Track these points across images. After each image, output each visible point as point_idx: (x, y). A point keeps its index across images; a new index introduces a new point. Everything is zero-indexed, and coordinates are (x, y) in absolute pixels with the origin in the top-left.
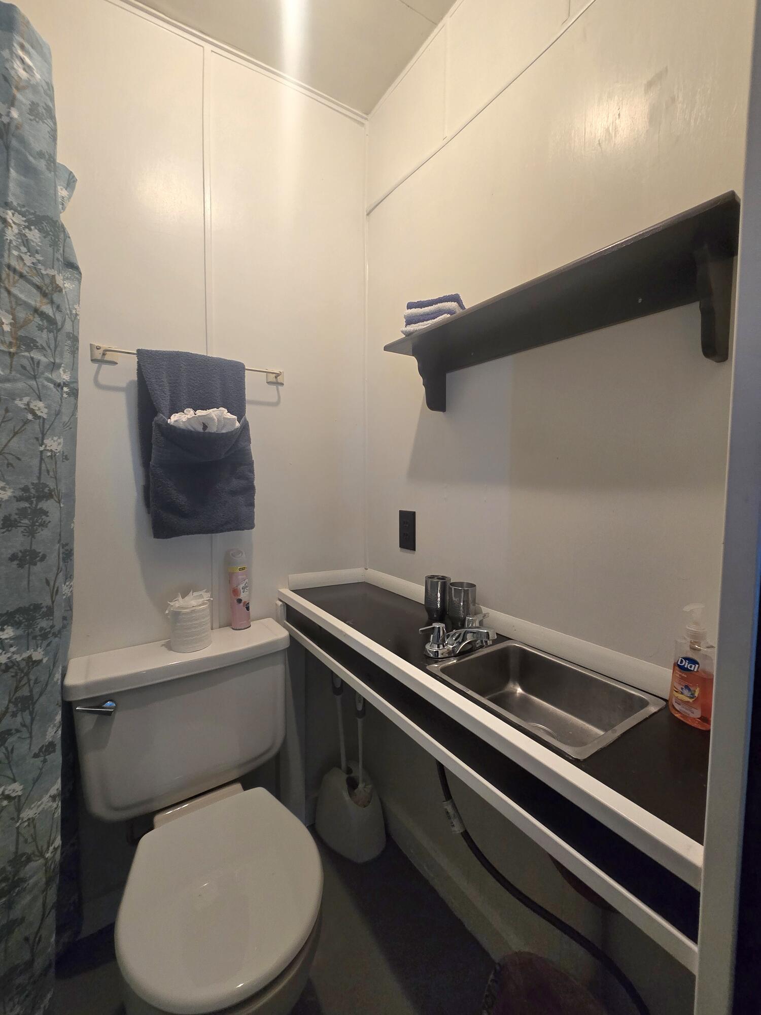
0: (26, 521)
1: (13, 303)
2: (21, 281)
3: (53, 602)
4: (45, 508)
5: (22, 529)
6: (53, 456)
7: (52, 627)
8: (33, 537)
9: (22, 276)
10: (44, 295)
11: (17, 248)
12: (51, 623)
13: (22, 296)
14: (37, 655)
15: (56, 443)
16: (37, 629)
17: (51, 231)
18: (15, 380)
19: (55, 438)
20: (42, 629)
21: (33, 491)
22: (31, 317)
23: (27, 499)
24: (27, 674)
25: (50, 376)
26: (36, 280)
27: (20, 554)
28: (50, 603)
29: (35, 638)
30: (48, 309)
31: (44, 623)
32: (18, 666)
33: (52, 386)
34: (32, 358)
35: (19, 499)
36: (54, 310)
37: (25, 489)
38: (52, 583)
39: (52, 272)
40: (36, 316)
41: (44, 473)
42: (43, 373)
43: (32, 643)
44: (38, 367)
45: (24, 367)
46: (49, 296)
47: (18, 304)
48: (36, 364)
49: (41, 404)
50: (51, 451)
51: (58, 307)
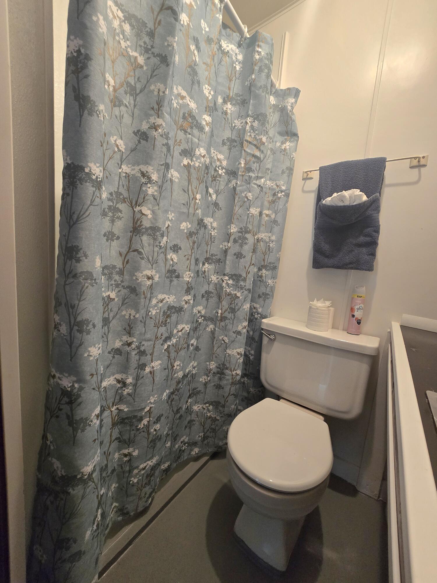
0: (240, 241)
1: (246, 155)
2: (250, 145)
3: (247, 276)
4: (247, 237)
5: (239, 244)
6: (253, 215)
7: (245, 286)
8: (242, 247)
9: (250, 143)
10: (257, 148)
11: (250, 132)
12: (245, 284)
13: (249, 151)
14: (239, 294)
15: (255, 211)
16: (239, 284)
17: (262, 119)
18: (243, 186)
19: (254, 208)
20: (241, 285)
21: (243, 229)
22: (251, 159)
23: (241, 232)
24: (234, 300)
25: (255, 182)
26: (255, 143)
27: (237, 253)
28: (245, 276)
29: (238, 287)
30: (258, 153)
31: (242, 283)
32: (232, 296)
33: (256, 186)
34: (249, 176)
35: (239, 232)
36: (261, 153)
37: (241, 229)
38: (247, 268)
39: (261, 137)
40: (253, 158)
41: (248, 223)
42: (253, 181)
43: (237, 289)
44: (251, 179)
45: (246, 180)
46: (259, 148)
47: (247, 155)
48: (250, 177)
49: (250, 194)
50: (252, 213)
51: (262, 152)
